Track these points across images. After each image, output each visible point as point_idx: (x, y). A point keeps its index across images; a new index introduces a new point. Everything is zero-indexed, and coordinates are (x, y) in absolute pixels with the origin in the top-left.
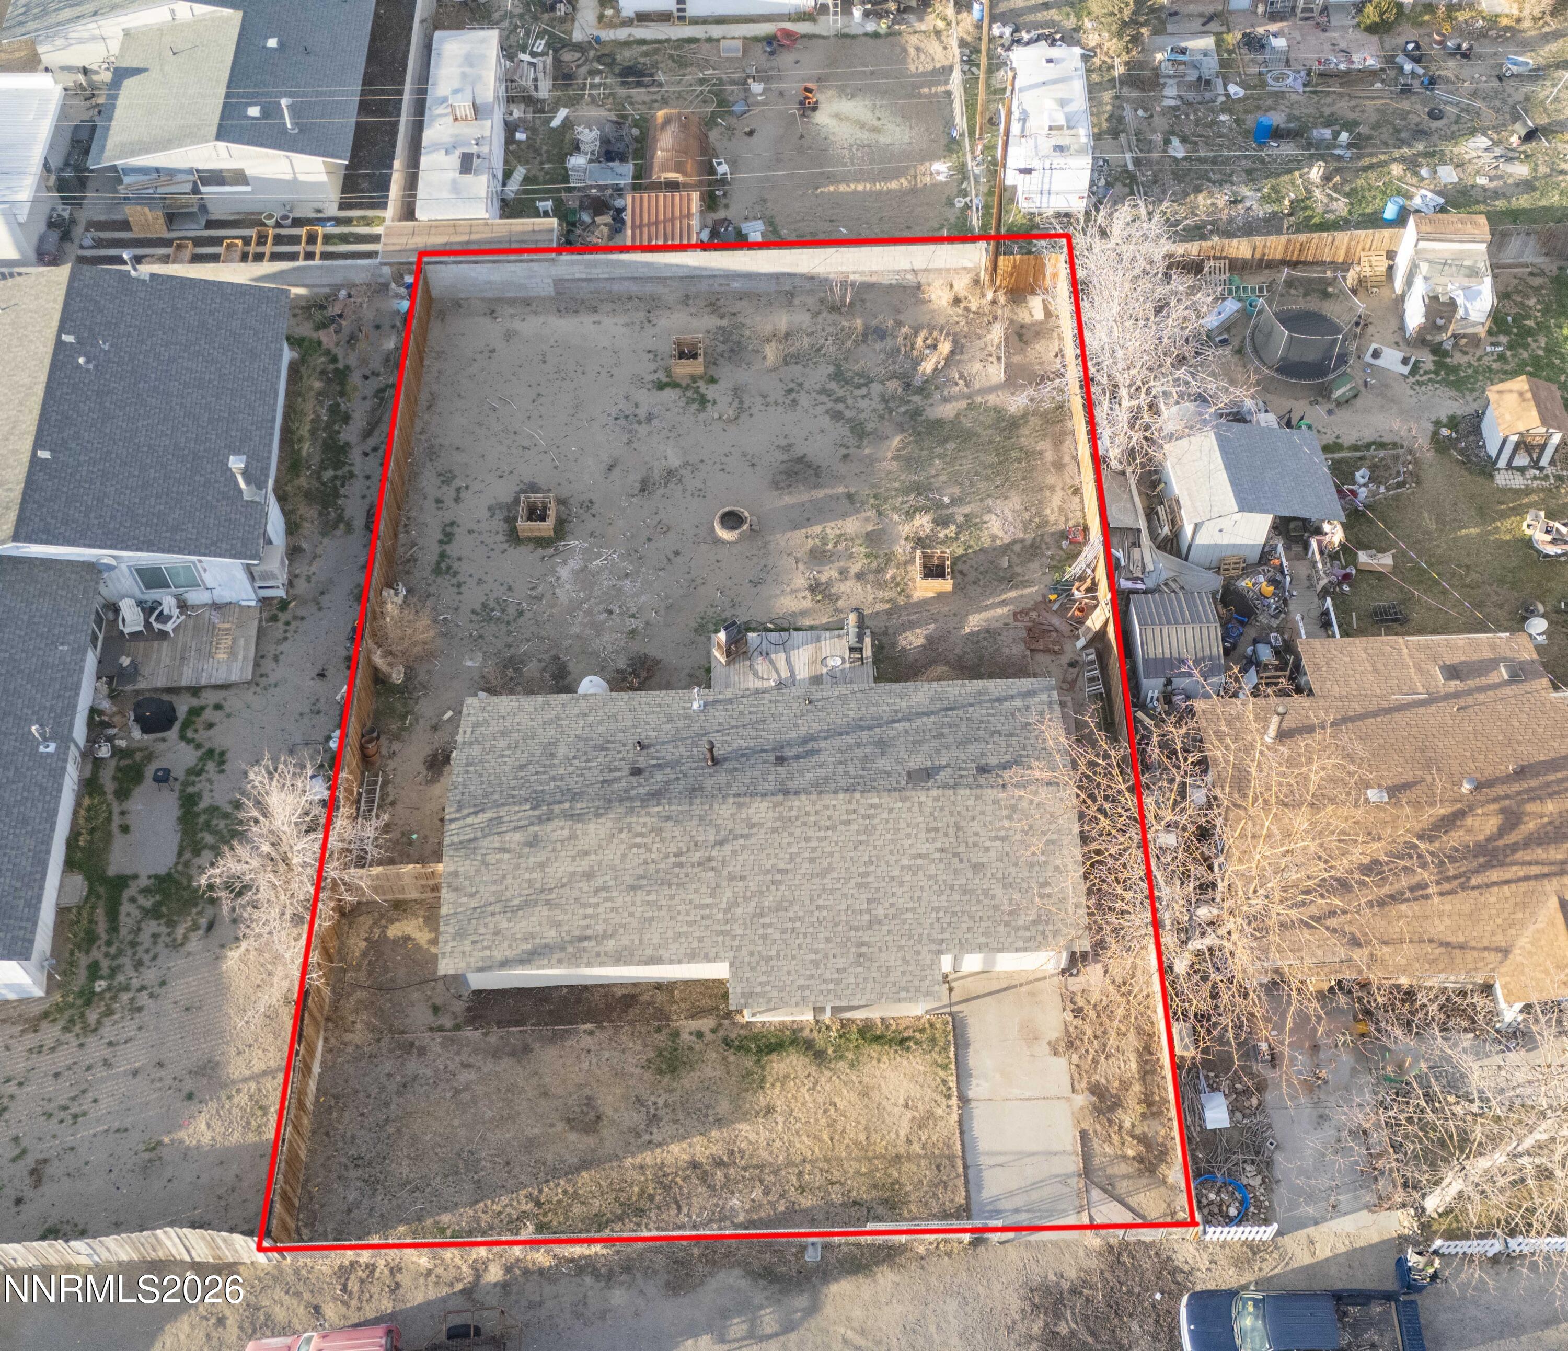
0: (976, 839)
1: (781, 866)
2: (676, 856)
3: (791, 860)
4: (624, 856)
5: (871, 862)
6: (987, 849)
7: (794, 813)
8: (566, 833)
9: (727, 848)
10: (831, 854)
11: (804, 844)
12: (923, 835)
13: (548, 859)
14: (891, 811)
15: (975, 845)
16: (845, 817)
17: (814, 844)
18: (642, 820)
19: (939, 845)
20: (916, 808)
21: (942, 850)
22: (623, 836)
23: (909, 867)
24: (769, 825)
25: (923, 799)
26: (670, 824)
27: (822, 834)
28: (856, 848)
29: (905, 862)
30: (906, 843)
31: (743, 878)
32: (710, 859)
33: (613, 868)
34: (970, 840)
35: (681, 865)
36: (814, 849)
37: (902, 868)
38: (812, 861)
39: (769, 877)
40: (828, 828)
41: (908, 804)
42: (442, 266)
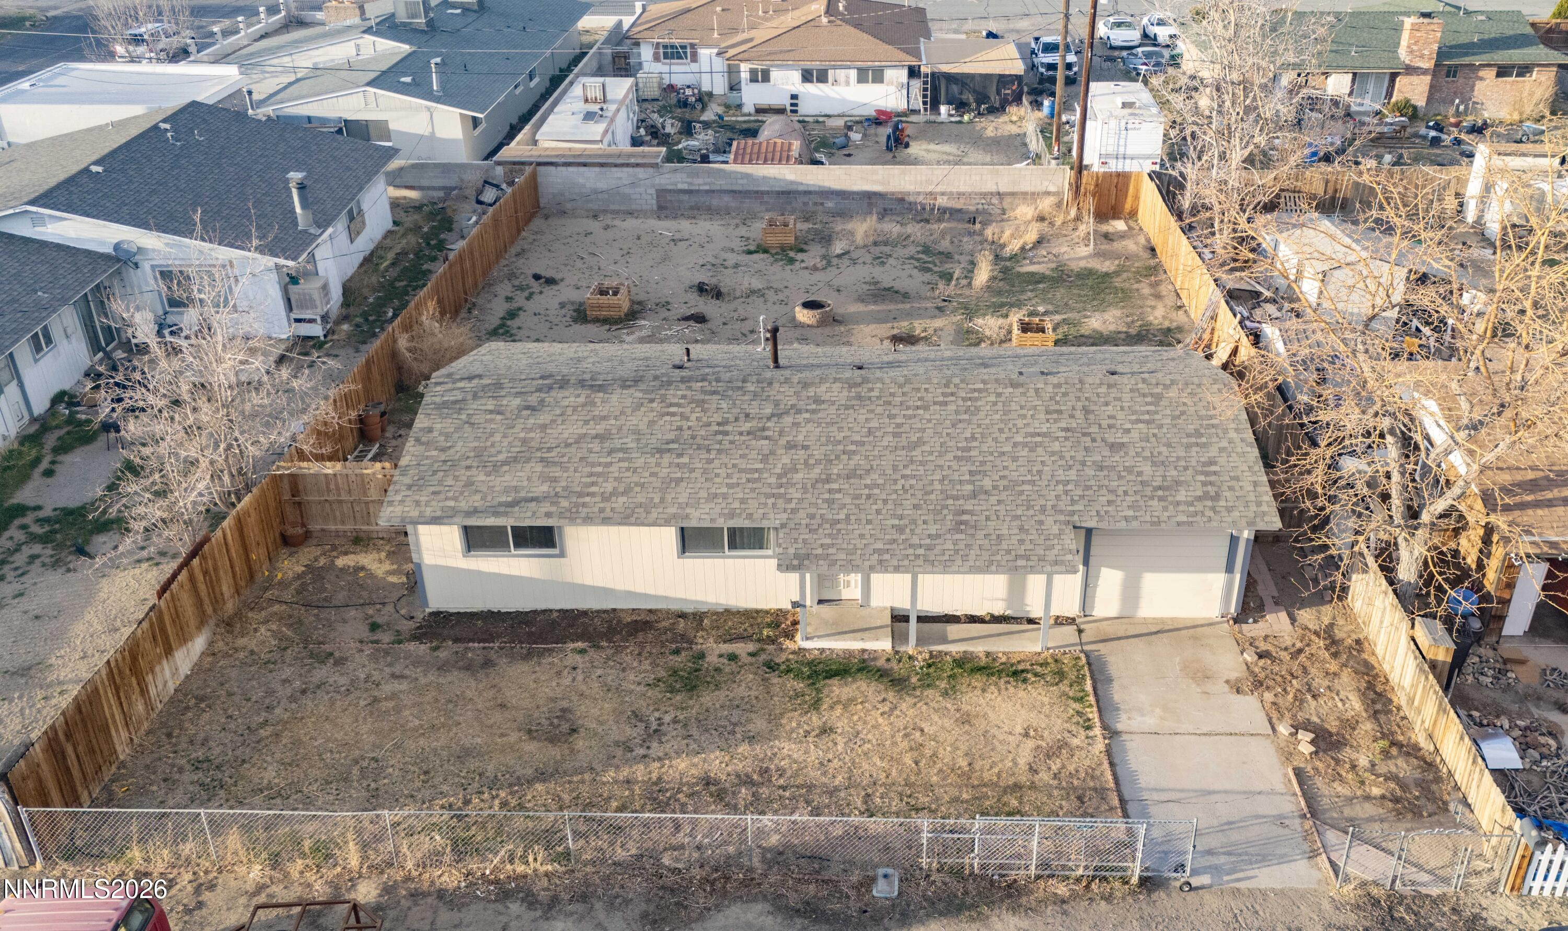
0: (1111, 421)
1: (857, 438)
2: (719, 424)
3: (870, 432)
4: (651, 423)
5: (973, 438)
6: (1128, 431)
7: (875, 393)
8: (581, 400)
9: (788, 420)
10: (923, 430)
11: (887, 421)
12: (1042, 416)
13: (553, 421)
14: (999, 395)
15: (1110, 426)
16: (941, 399)
17: (898, 421)
18: (679, 393)
19: (1064, 425)
20: (1032, 393)
21: (1067, 430)
22: (655, 405)
23: (1025, 445)
24: (843, 402)
25: (1040, 386)
26: (715, 397)
27: (910, 412)
28: (954, 426)
29: (1019, 438)
30: (1020, 423)
31: (805, 448)
32: (764, 429)
33: (637, 432)
34: (1104, 423)
35: (726, 433)
36: (899, 426)
37: (1015, 445)
38: (896, 435)
39: (841, 447)
40: (918, 408)
41: (1021, 390)
42: (552, 168)
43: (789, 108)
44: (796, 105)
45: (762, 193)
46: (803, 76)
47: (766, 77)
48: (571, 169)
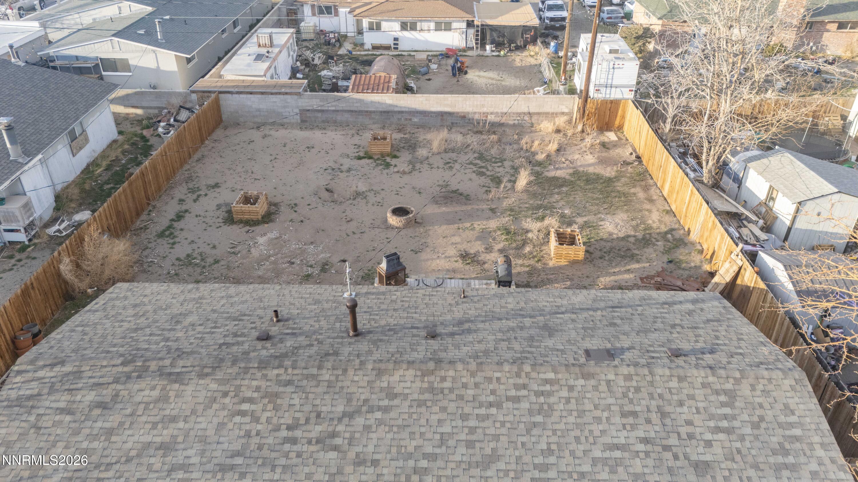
0: (690, 429)
1: (429, 449)
2: (289, 428)
3: (443, 442)
4: (221, 425)
5: (550, 452)
6: (709, 444)
7: (447, 384)
8: (156, 393)
9: (359, 421)
10: (496, 438)
11: (459, 423)
12: (617, 420)
13: (121, 424)
14: (571, 388)
15: (691, 436)
16: (513, 393)
17: (472, 423)
18: (255, 383)
19: (642, 434)
20: (603, 387)
21: (645, 441)
22: (227, 400)
23: (605, 461)
24: (416, 396)
25: (611, 377)
26: (290, 389)
27: (483, 411)
28: (528, 431)
29: (597, 453)
30: (596, 429)
31: (375, 463)
32: (334, 435)
33: (203, 440)
34: (684, 430)
35: (294, 441)
36: (472, 430)
37: (595, 461)
38: (470, 444)
39: (411, 463)
40: (491, 405)
41: (593, 382)
42: (229, 95)
43: (393, 46)
44: (397, 44)
45: (371, 112)
46: (401, 26)
47: (378, 27)
48: (242, 96)
